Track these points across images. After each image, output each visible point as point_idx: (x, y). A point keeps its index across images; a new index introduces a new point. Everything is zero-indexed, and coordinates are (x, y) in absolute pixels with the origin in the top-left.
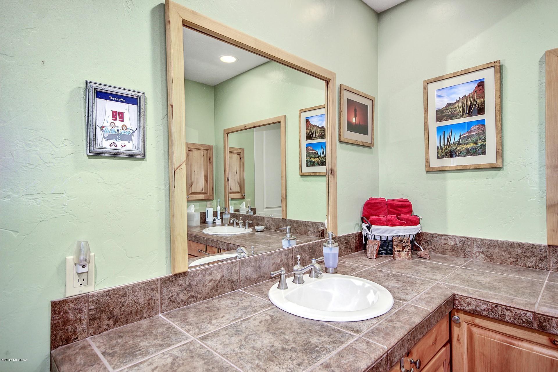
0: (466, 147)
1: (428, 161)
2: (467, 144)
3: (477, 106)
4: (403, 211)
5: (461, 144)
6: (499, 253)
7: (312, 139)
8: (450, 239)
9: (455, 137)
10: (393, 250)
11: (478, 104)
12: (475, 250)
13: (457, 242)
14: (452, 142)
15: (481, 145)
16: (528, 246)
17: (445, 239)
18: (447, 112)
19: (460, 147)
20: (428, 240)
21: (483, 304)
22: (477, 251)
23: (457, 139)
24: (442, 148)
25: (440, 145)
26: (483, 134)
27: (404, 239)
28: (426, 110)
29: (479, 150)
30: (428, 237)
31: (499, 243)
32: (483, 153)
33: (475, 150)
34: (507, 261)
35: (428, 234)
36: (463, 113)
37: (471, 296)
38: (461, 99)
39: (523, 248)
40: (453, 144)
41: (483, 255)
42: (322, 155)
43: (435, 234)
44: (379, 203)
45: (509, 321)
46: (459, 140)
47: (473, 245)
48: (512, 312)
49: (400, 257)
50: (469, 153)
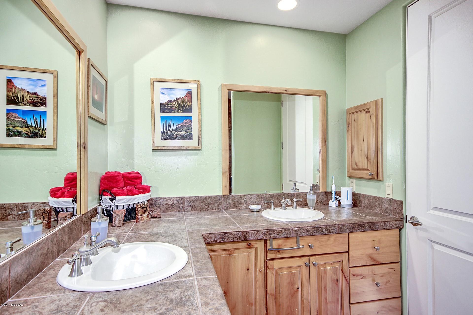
0: (181, 133)
1: (154, 142)
2: (181, 131)
3: (187, 106)
4: (137, 182)
5: (177, 131)
6: (199, 204)
7: (17, 105)
8: (170, 200)
9: (174, 126)
10: (136, 215)
11: (188, 105)
12: (186, 205)
13: (174, 201)
14: (171, 129)
15: (189, 133)
16: (214, 198)
17: (166, 201)
18: (168, 106)
19: (176, 133)
20: (154, 203)
21: (218, 235)
22: (187, 205)
23: (175, 127)
24: (165, 133)
25: (163, 130)
26: (191, 126)
27: (145, 204)
28: (153, 102)
29: (188, 137)
30: (154, 201)
31: (199, 197)
32: (191, 139)
33: (186, 137)
34: (203, 208)
35: (153, 198)
36: (179, 109)
37: (212, 232)
38: (177, 99)
39: (211, 199)
40: (172, 130)
41: (190, 208)
42: (34, 125)
43: (159, 198)
44: (118, 176)
45: (231, 241)
46: (176, 128)
47: (185, 202)
48: (232, 235)
49: (143, 220)
50: (183, 138)
